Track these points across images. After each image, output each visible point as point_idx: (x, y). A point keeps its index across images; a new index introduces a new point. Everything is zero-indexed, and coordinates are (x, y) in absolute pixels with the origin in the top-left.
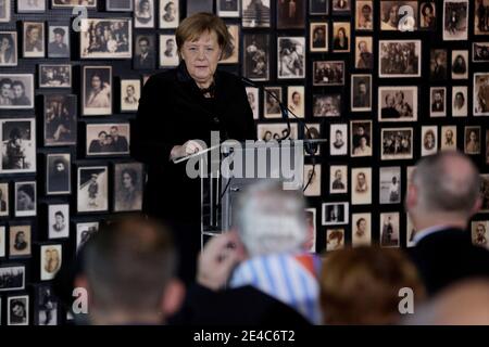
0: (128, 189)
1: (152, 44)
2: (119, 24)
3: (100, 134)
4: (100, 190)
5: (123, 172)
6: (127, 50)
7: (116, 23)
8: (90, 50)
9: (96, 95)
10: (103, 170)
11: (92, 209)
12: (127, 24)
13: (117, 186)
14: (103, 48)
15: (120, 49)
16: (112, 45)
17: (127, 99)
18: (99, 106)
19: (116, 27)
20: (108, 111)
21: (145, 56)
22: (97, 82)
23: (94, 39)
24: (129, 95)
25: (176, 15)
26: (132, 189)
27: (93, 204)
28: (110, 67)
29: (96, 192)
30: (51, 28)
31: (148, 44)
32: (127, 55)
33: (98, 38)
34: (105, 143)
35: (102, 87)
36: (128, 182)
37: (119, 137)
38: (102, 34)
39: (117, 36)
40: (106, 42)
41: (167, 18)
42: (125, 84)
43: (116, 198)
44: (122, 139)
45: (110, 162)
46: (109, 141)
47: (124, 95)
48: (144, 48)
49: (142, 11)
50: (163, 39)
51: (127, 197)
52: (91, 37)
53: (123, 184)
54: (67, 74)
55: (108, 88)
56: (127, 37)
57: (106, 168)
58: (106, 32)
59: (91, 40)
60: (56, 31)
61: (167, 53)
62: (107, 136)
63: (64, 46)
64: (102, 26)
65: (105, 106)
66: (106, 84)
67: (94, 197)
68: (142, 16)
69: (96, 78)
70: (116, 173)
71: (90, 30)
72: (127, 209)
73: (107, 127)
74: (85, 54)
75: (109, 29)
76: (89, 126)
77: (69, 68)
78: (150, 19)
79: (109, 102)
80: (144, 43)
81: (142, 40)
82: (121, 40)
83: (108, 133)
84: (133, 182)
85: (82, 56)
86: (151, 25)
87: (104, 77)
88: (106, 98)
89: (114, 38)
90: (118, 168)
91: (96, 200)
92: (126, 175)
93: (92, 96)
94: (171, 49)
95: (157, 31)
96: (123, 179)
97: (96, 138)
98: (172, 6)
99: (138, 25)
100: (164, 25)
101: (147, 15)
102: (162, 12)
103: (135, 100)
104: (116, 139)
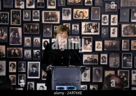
0: (97, 75)
2: (95, 24)
6: (98, 32)
7: (94, 24)
8: (85, 32)
9: (86, 46)
10: (89, 69)
11: (85, 81)
12: (98, 24)
13: (94, 74)
14: (90, 31)
15: (95, 32)
16: (93, 30)
17: (97, 47)
18: (88, 49)
19: (94, 25)
20: (91, 51)
21: (105, 34)
23: (86, 29)
25: (117, 21)
26: (99, 75)
27: (85, 79)
28: (92, 37)
29: (86, 76)
30: (73, 25)
31: (106, 30)
32: (98, 33)
33: (88, 28)
34: (90, 60)
35: (89, 43)
36: (97, 73)
37: (94, 59)
38: (89, 27)
39: (94, 28)
40: (90, 30)
41: (113, 22)
42: (97, 43)
43: (93, 78)
44: (95, 60)
45: (91, 67)
46: (91, 60)
47: (96, 46)
48: (105, 32)
49: (104, 20)
50: (112, 29)
51: (97, 78)
52: (85, 28)
53: (96, 74)
55: (91, 44)
56: (98, 28)
57: (90, 68)
58: (91, 27)
59: (85, 29)
60: (74, 26)
61: (113, 33)
62: (90, 59)
63: (77, 30)
64: (89, 25)
65: (90, 49)
66: (90, 43)
67: (85, 77)
68: (104, 21)
69: (87, 41)
70: (93, 70)
71: (85, 26)
72: (97, 82)
73: (90, 56)
74: (83, 33)
75: (92, 25)
76: (84, 55)
77: (79, 37)
78: (107, 22)
79: (91, 48)
80: (105, 30)
81: (104, 29)
82: (96, 29)
83: (91, 58)
84: (99, 73)
85: (82, 34)
86: (107, 24)
87: (89, 40)
88: (90, 47)
89: (93, 28)
90: (94, 68)
91: (86, 78)
92: (97, 71)
94: (114, 32)
95: (109, 26)
96: (96, 72)
97: (87, 59)
98: (115, 18)
99: (103, 24)
100: (112, 24)
101: (106, 21)
102: (112, 20)
103: (100, 48)
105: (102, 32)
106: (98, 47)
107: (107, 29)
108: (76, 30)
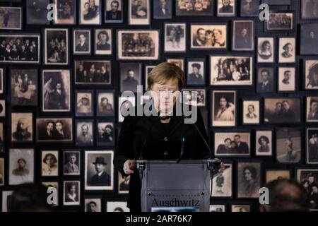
0: (249, 181)
1: (272, 74)
2: (243, 60)
3: (225, 141)
4: (225, 181)
5: (245, 169)
6: (249, 79)
7: (239, 59)
8: (219, 79)
9: (222, 112)
10: (228, 167)
11: (219, 195)
12: (248, 60)
13: (240, 179)
14: (229, 77)
15: (242, 78)
16: (236, 75)
17: (248, 115)
18: (225, 120)
19: (240, 62)
20: (232, 124)
21: (266, 83)
22: (223, 102)
23: (222, 71)
24: (250, 112)
25: (293, 53)
26: (252, 181)
27: (220, 192)
28: (234, 92)
29: (222, 182)
30: (190, 64)
31: (269, 74)
32: (249, 82)
33: (224, 70)
34: (230, 147)
35: (228, 106)
36: (249, 176)
37: (242, 143)
38: (229, 67)
39: (241, 69)
40: (231, 73)
41: (285, 55)
42: (246, 104)
43: (239, 188)
44: (244, 145)
45: (234, 162)
46: (233, 145)
47: (245, 111)
48: (265, 78)
49: (264, 49)
50: (282, 71)
51: (248, 187)
53: (245, 178)
54: (202, 96)
55: (233, 107)
56: (249, 69)
57: (231, 165)
58: (231, 66)
60: (193, 66)
61: (285, 81)
62: (231, 142)
63: (200, 76)
64: (228, 62)
65: (230, 120)
66: (231, 104)
67: (221, 186)
68: (264, 54)
69: (223, 99)
70: (239, 170)
71: (218, 65)
72: (248, 196)
73: (231, 135)
74: (214, 82)
75: (234, 64)
76: (217, 135)
77: (203, 92)
78: (270, 56)
79: (233, 117)
80: (265, 73)
81: (263, 71)
82: (244, 71)
83: (233, 140)
84: (253, 177)
85: (212, 84)
86: (271, 60)
88: (231, 114)
89: (238, 70)
90: (240, 165)
91: (222, 189)
92: (247, 171)
93: (220, 112)
94: (288, 78)
95: (276, 65)
96: (245, 174)
97: (223, 143)
98: (289, 46)
99: (260, 60)
100: (282, 60)
101: (268, 53)
102: (281, 51)
103: (255, 116)
104: (239, 144)
105: (260, 80)
106: (251, 115)
107: (271, 71)
108: (198, 73)
